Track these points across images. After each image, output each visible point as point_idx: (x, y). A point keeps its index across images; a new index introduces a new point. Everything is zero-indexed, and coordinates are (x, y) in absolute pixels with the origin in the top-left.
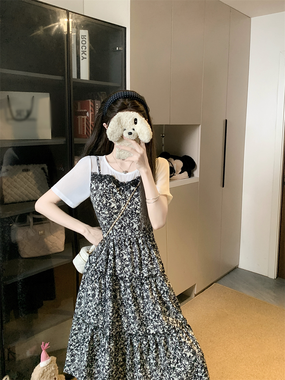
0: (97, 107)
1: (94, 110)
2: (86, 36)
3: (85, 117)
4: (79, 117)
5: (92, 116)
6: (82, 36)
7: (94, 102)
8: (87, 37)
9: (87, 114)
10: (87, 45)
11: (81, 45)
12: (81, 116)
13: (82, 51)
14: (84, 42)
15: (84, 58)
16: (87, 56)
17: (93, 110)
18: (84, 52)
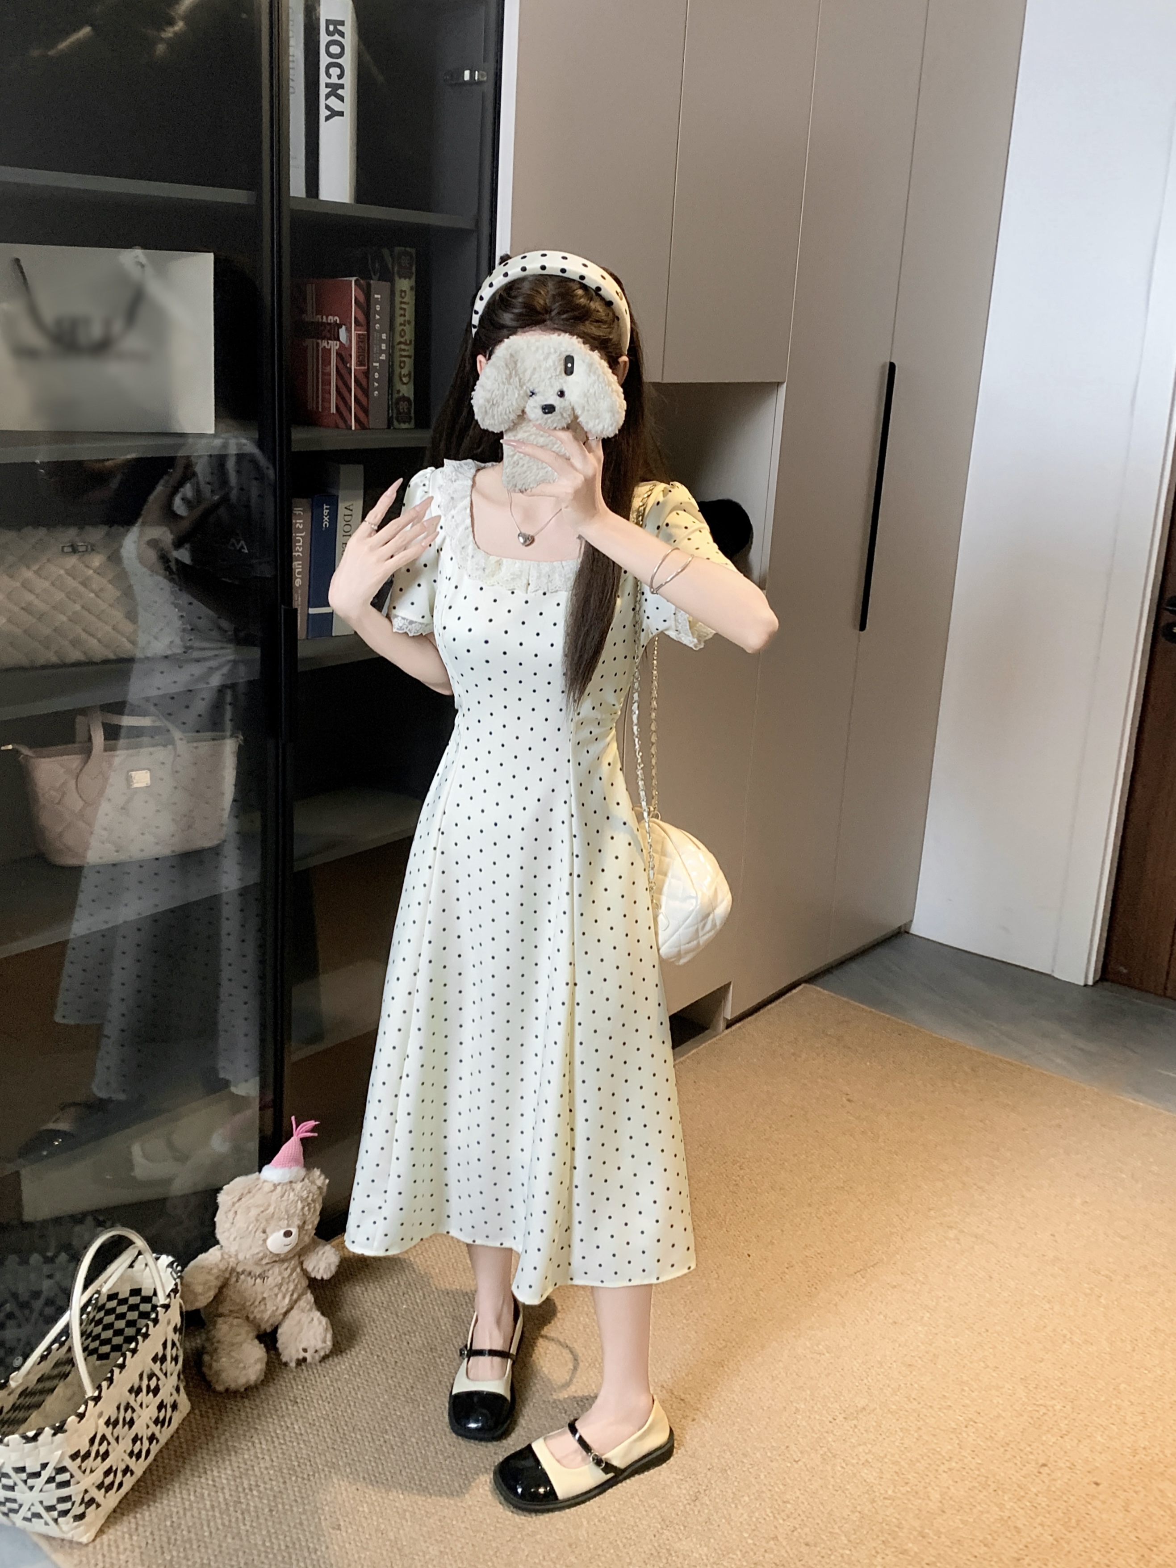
0: (378, 308)
1: (368, 323)
2: (342, 23)
3: (334, 346)
4: (309, 342)
5: (358, 343)
6: (328, 22)
7: (369, 285)
8: (349, 29)
9: (343, 332)
10: (348, 61)
11: (324, 60)
12: (320, 341)
13: (327, 85)
14: (335, 49)
15: (334, 113)
16: (347, 105)
17: (361, 318)
18: (334, 90)
